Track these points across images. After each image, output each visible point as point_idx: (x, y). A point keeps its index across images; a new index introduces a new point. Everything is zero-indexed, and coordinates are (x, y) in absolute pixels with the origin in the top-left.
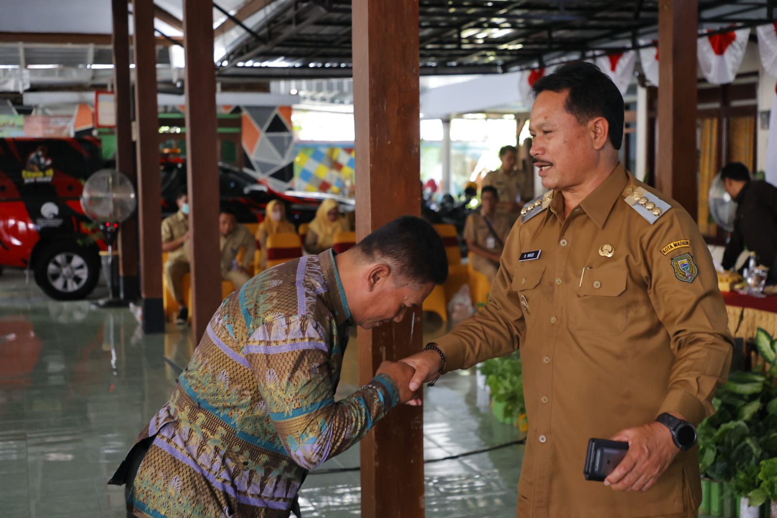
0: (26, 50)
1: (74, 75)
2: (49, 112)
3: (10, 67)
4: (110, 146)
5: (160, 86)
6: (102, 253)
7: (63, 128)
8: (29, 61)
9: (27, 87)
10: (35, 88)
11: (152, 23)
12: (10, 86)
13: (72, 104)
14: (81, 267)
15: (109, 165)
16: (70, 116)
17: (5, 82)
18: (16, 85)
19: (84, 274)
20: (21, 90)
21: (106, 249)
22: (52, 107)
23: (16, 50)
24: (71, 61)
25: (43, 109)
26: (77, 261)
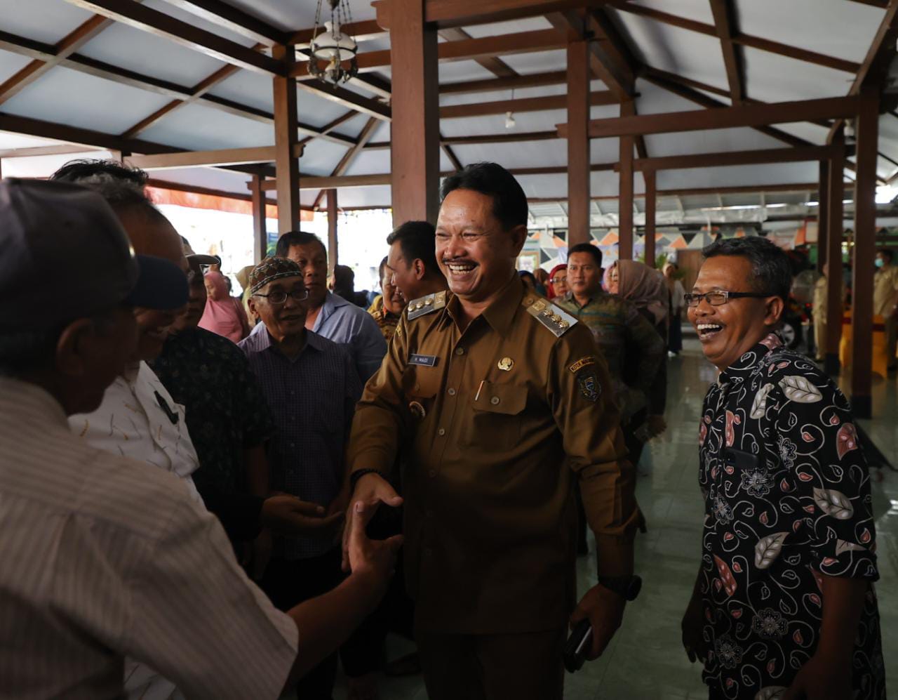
0: (766, 197)
1: (796, 210)
2: (778, 234)
3: (754, 207)
4: (814, 255)
5: (845, 215)
6: (803, 324)
7: (788, 244)
8: (768, 202)
9: (765, 218)
10: (770, 219)
11: (842, 171)
12: (754, 219)
13: (794, 229)
14: (790, 332)
15: (813, 267)
16: (792, 237)
17: (752, 216)
18: (758, 218)
19: (791, 336)
20: (761, 220)
21: (805, 321)
22: (781, 231)
23: (759, 197)
24: (794, 202)
25: (775, 233)
26: (788, 328)
